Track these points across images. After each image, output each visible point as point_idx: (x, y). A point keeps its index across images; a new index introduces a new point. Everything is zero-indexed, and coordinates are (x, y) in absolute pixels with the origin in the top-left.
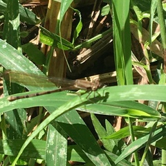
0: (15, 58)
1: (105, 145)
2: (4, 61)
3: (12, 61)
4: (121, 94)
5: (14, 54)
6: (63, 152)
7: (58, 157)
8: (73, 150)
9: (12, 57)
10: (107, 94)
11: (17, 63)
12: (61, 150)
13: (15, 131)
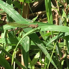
0: (10, 9)
1: (43, 38)
2: (7, 11)
3: (9, 11)
4: (45, 29)
5: (10, 8)
6: (28, 42)
7: (26, 44)
8: (32, 41)
9: (9, 9)
10: (40, 28)
11: (11, 11)
12: (27, 41)
13: (11, 34)
